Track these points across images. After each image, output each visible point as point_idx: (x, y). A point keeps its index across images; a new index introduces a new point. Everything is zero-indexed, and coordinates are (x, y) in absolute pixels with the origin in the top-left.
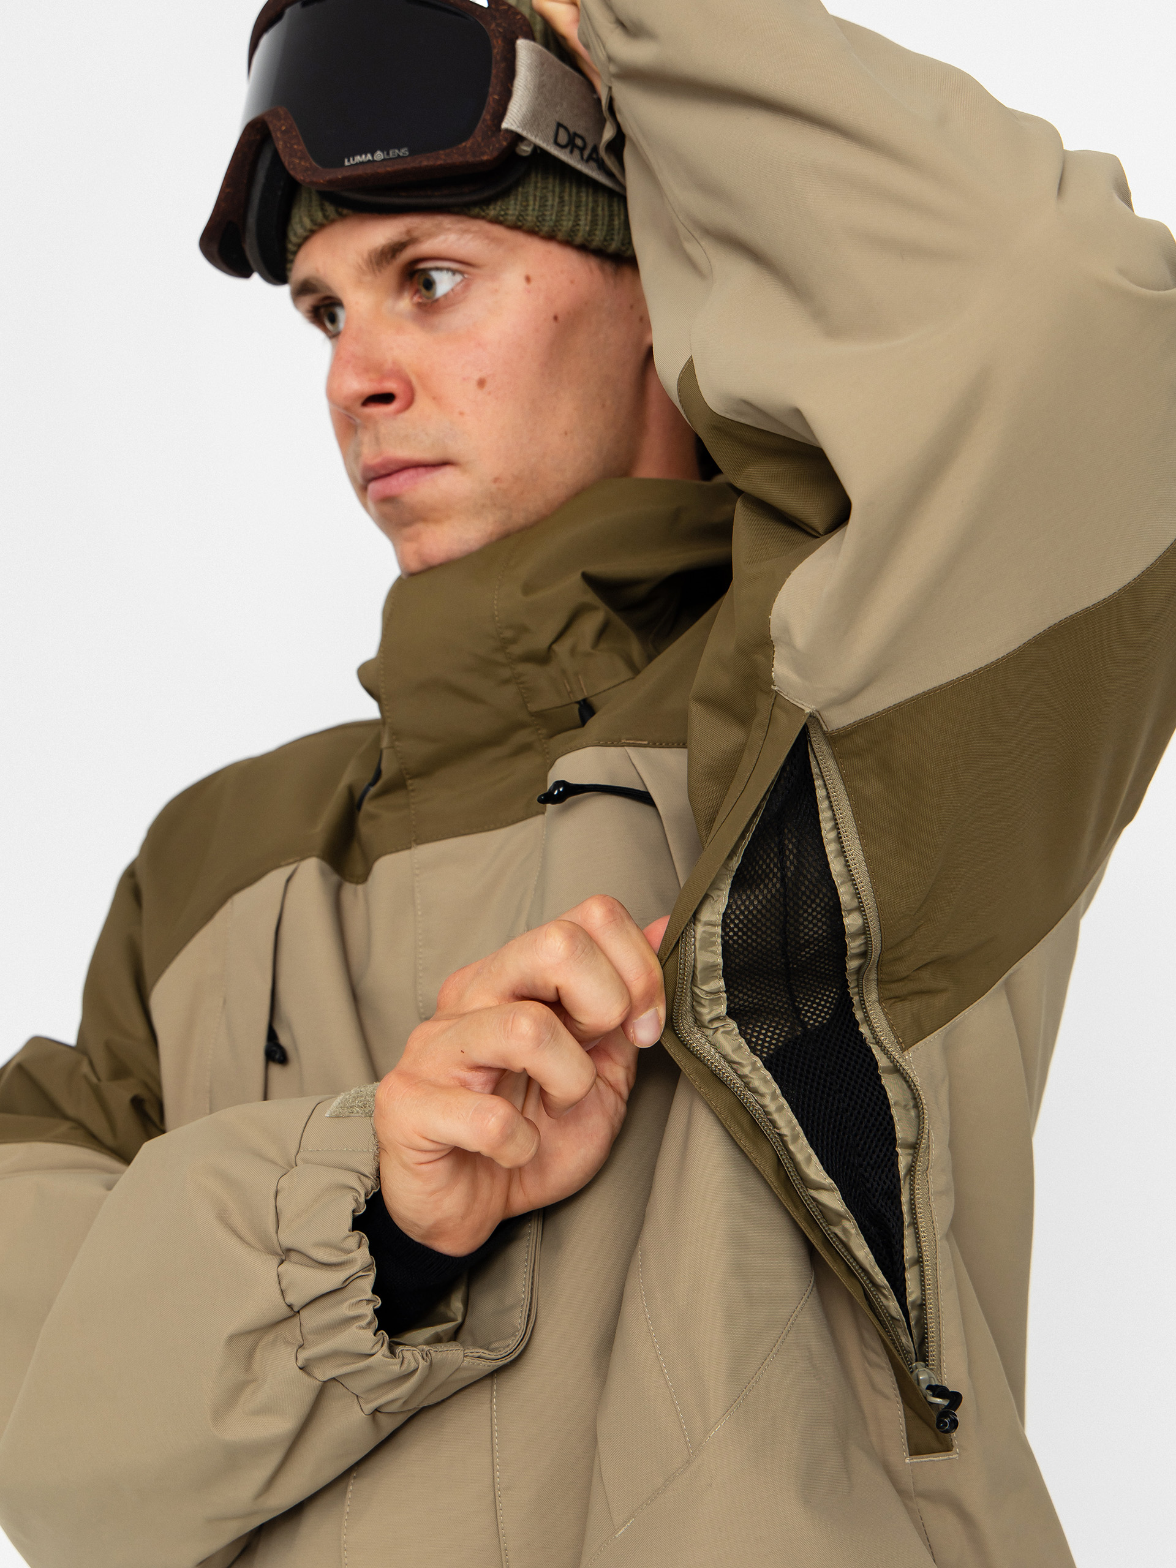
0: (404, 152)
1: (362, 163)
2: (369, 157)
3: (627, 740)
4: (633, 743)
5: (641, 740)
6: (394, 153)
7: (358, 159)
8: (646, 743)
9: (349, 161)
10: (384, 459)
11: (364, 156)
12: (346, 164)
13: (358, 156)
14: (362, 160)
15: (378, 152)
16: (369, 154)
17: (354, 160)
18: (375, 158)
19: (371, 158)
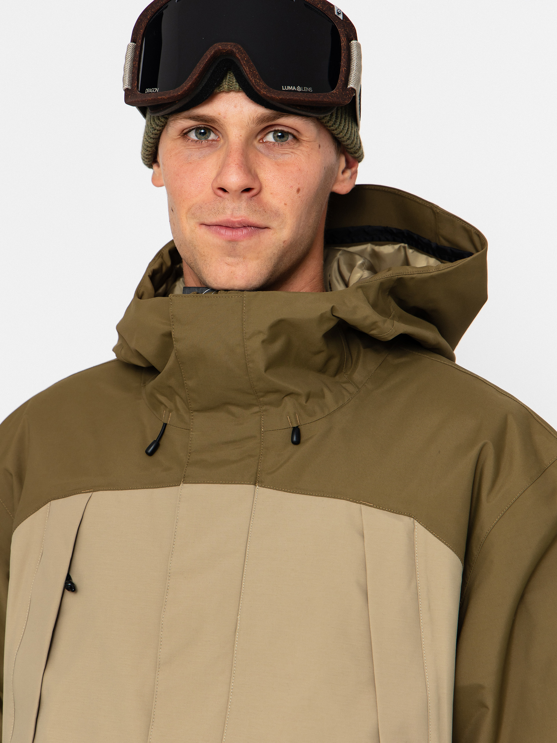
0: (310, 89)
1: (291, 91)
2: (294, 88)
3: (363, 501)
4: (365, 504)
5: (370, 503)
6: (306, 89)
7: (289, 88)
8: (372, 505)
9: (284, 88)
10: (242, 220)
11: (292, 87)
12: (283, 89)
13: (289, 87)
14: (291, 89)
15: (299, 87)
16: (294, 87)
17: (287, 88)
18: (297, 90)
19: (295, 89)
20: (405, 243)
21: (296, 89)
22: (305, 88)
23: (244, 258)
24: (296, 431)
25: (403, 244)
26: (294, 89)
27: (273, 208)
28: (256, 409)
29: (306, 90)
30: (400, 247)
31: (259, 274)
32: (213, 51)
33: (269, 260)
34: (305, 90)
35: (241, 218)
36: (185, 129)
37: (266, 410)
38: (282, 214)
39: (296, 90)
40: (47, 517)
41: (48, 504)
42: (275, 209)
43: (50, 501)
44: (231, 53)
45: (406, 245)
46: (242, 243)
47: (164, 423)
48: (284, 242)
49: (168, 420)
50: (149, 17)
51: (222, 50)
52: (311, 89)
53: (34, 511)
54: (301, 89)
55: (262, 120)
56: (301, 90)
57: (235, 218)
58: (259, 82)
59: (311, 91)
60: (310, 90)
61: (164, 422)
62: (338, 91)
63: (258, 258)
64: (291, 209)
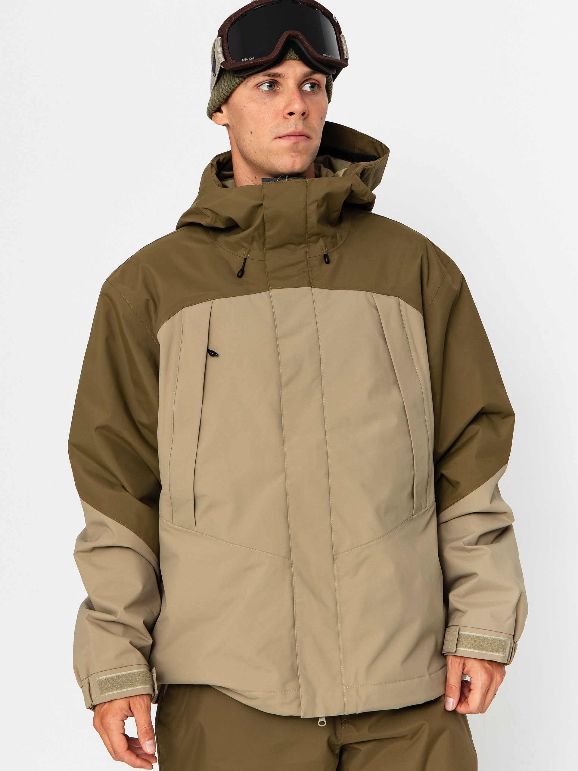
20: (328, 155)
23: (300, 152)
24: (326, 256)
25: (327, 155)
28: (304, 245)
30: (326, 156)
32: (287, 35)
36: (260, 83)
37: (309, 246)
41: (182, 310)
43: (183, 308)
44: (295, 37)
45: (329, 155)
49: (247, 256)
50: (232, 22)
51: (292, 34)
53: (172, 315)
55: (306, 75)
57: (298, 130)
61: (245, 258)
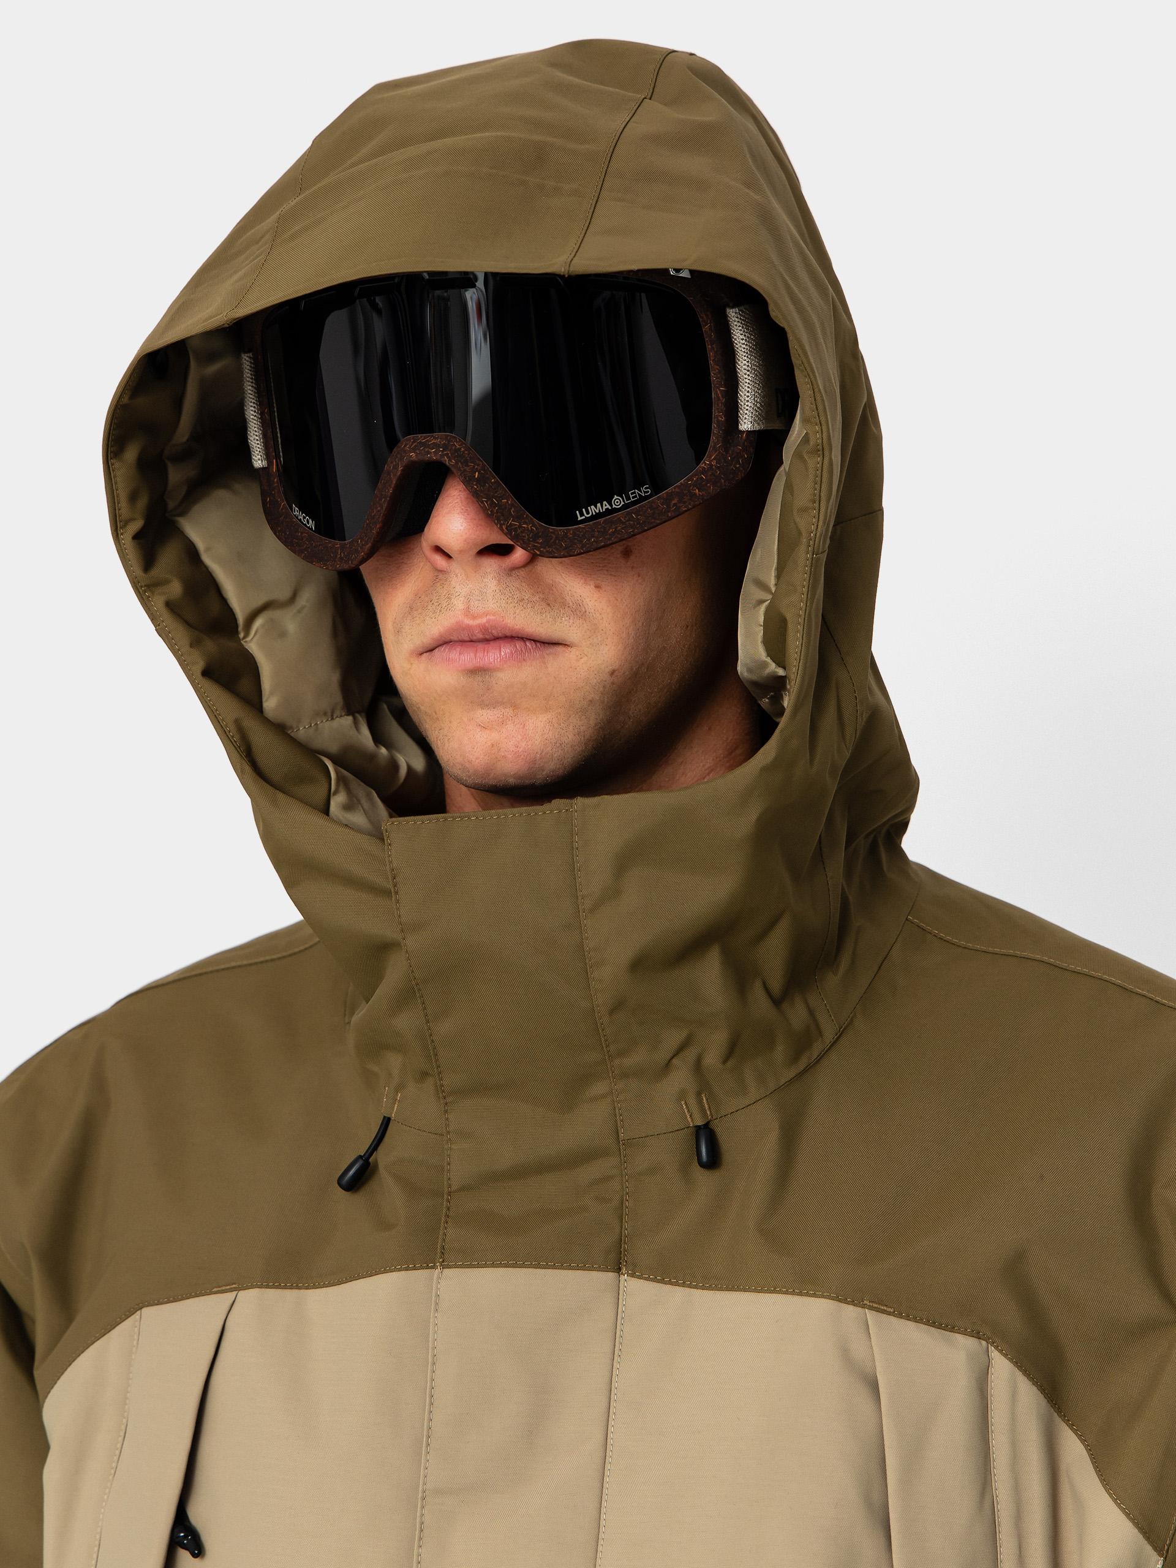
0: (644, 490)
1: (599, 515)
2: (606, 506)
3: (869, 1301)
4: (875, 1307)
6: (634, 494)
9: (582, 514)
10: (488, 621)
11: (599, 505)
12: (580, 518)
13: (593, 507)
14: (597, 511)
15: (616, 497)
16: (605, 503)
17: (588, 513)
18: (614, 506)
19: (608, 506)
21: (611, 506)
22: (632, 494)
23: (515, 706)
24: (702, 1135)
26: (604, 508)
27: (568, 598)
29: (636, 496)
31: (558, 745)
33: (580, 714)
34: (633, 497)
35: (486, 615)
38: (592, 611)
39: (610, 508)
40: (134, 1346)
41: (137, 1316)
42: (573, 600)
43: (141, 1309)
46: (500, 675)
47: (385, 1117)
48: (612, 673)
49: (393, 1110)
52: (646, 488)
53: (103, 1331)
54: (624, 501)
56: (622, 503)
57: (474, 618)
58: (520, 526)
59: (648, 492)
60: (645, 492)
61: (385, 1115)
62: (714, 459)
63: (547, 709)
64: (615, 597)
